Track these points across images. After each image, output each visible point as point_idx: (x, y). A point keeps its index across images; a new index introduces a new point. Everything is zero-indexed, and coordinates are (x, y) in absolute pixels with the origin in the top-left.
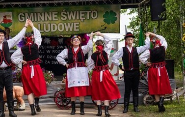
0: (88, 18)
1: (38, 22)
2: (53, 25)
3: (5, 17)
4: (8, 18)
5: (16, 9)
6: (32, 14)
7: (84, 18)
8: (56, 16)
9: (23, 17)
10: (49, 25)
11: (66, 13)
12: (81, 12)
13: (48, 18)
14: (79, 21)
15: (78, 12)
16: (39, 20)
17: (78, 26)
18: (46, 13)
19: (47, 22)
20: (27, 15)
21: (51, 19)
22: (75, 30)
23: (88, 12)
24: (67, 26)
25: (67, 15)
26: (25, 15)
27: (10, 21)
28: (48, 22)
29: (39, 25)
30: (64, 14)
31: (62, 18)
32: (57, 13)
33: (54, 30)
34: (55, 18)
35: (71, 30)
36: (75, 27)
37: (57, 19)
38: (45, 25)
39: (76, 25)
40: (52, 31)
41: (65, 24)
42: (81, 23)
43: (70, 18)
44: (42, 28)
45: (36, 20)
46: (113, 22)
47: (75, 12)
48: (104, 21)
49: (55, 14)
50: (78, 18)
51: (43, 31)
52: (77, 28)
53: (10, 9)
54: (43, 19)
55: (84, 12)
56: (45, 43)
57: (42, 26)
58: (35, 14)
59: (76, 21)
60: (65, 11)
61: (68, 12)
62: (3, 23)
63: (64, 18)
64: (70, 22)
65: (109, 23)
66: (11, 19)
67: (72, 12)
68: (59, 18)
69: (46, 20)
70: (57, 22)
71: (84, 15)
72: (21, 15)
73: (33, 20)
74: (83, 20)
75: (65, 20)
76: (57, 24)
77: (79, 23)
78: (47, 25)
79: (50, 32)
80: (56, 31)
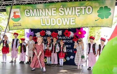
0: (83, 13)
1: (41, 17)
2: (53, 20)
3: (15, 13)
4: (17, 14)
5: (22, 6)
6: (35, 10)
7: (80, 14)
8: (55, 12)
9: (28, 12)
10: (49, 19)
11: (63, 9)
12: (76, 8)
13: (48, 13)
14: (75, 16)
15: (74, 8)
16: (41, 15)
17: (74, 21)
18: (46, 9)
20: (31, 10)
21: (50, 15)
22: (72, 24)
23: (83, 8)
25: (64, 11)
26: (29, 11)
27: (18, 16)
28: (49, 17)
29: (41, 19)
30: (61, 10)
31: (60, 14)
32: (55, 9)
33: (53, 24)
34: (54, 13)
35: (68, 24)
36: (71, 21)
37: (56, 15)
38: (46, 19)
39: (72, 19)
40: (52, 24)
41: (63, 19)
42: (77, 18)
43: (67, 13)
44: (44, 23)
45: (38, 15)
46: (107, 17)
47: (71, 8)
48: (99, 16)
49: (54, 10)
50: (74, 14)
51: (45, 25)
52: (73, 22)
53: (18, 6)
54: (44, 14)
55: (79, 8)
56: (47, 34)
57: (44, 20)
58: (38, 10)
59: (72, 16)
60: (62, 7)
61: (65, 8)
62: (13, 18)
63: (62, 13)
64: (67, 17)
65: (102, 18)
66: (19, 14)
67: (68, 8)
68: (57, 13)
69: (47, 15)
70: (56, 17)
71: (79, 11)
72: (27, 11)
73: (36, 15)
74: (78, 15)
75: (63, 15)
76: (56, 18)
77: (74, 18)
78: (48, 19)
79: (51, 26)
80: (55, 25)
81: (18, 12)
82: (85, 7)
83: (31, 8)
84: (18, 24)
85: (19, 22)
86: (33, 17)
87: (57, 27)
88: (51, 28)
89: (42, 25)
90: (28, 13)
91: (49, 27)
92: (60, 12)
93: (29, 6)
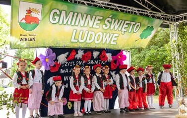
0: (130, 31)
1: (75, 28)
2: (91, 34)
3: (29, 11)
4: (33, 15)
6: (71, 14)
7: (126, 30)
8: (99, 22)
9: (58, 15)
10: (87, 32)
11: (110, 21)
12: (126, 22)
13: (88, 22)
14: (120, 32)
15: (123, 22)
16: (77, 24)
17: (116, 39)
18: (89, 16)
19: (85, 29)
20: (63, 13)
21: (91, 26)
22: (112, 43)
23: (132, 23)
24: (106, 36)
25: (110, 23)
26: (61, 13)
27: (36, 21)
28: (87, 29)
29: (75, 31)
30: (108, 21)
31: (104, 26)
32: (101, 18)
33: (90, 40)
34: (97, 24)
35: (108, 42)
36: (114, 39)
37: (98, 27)
38: (82, 32)
39: (115, 37)
40: (88, 41)
41: (105, 34)
42: (121, 35)
43: (112, 28)
44: (76, 37)
45: (73, 24)
49: (99, 20)
50: (120, 30)
51: (76, 41)
54: (82, 23)
55: (129, 22)
57: (78, 33)
58: (76, 14)
59: (117, 32)
60: (111, 18)
61: (113, 20)
63: (106, 26)
64: (111, 32)
65: (142, 38)
67: (117, 20)
68: (101, 25)
69: (86, 25)
71: (127, 26)
72: (56, 13)
73: (69, 23)
74: (124, 32)
75: (107, 29)
76: (96, 32)
77: (118, 35)
78: (84, 32)
79: (85, 43)
80: (91, 43)
81: (37, 11)
82: (135, 23)
83: (66, 9)
84: (30, 37)
85: (33, 32)
86: (63, 25)
87: (93, 46)
88: (85, 46)
89: (73, 40)
90: (55, 17)
91: (82, 46)
92: (105, 24)
93: (62, 5)
